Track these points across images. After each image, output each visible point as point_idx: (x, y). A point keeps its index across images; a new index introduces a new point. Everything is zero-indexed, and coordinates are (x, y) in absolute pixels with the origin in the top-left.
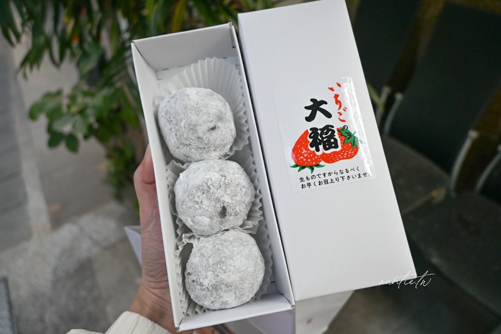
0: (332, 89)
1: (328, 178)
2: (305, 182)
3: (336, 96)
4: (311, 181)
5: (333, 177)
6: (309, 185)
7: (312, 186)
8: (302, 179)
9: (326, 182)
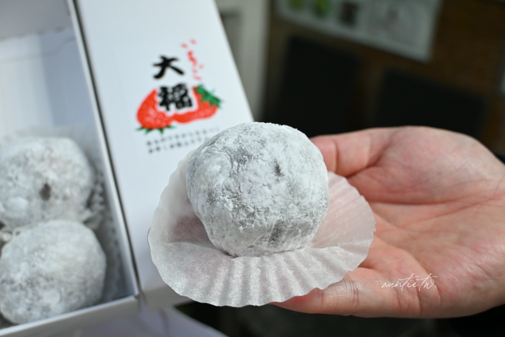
0: (184, 46)
1: (181, 140)
2: (154, 146)
3: (190, 54)
4: (161, 145)
5: (188, 139)
6: (158, 149)
7: (162, 151)
8: (149, 144)
9: (179, 145)
